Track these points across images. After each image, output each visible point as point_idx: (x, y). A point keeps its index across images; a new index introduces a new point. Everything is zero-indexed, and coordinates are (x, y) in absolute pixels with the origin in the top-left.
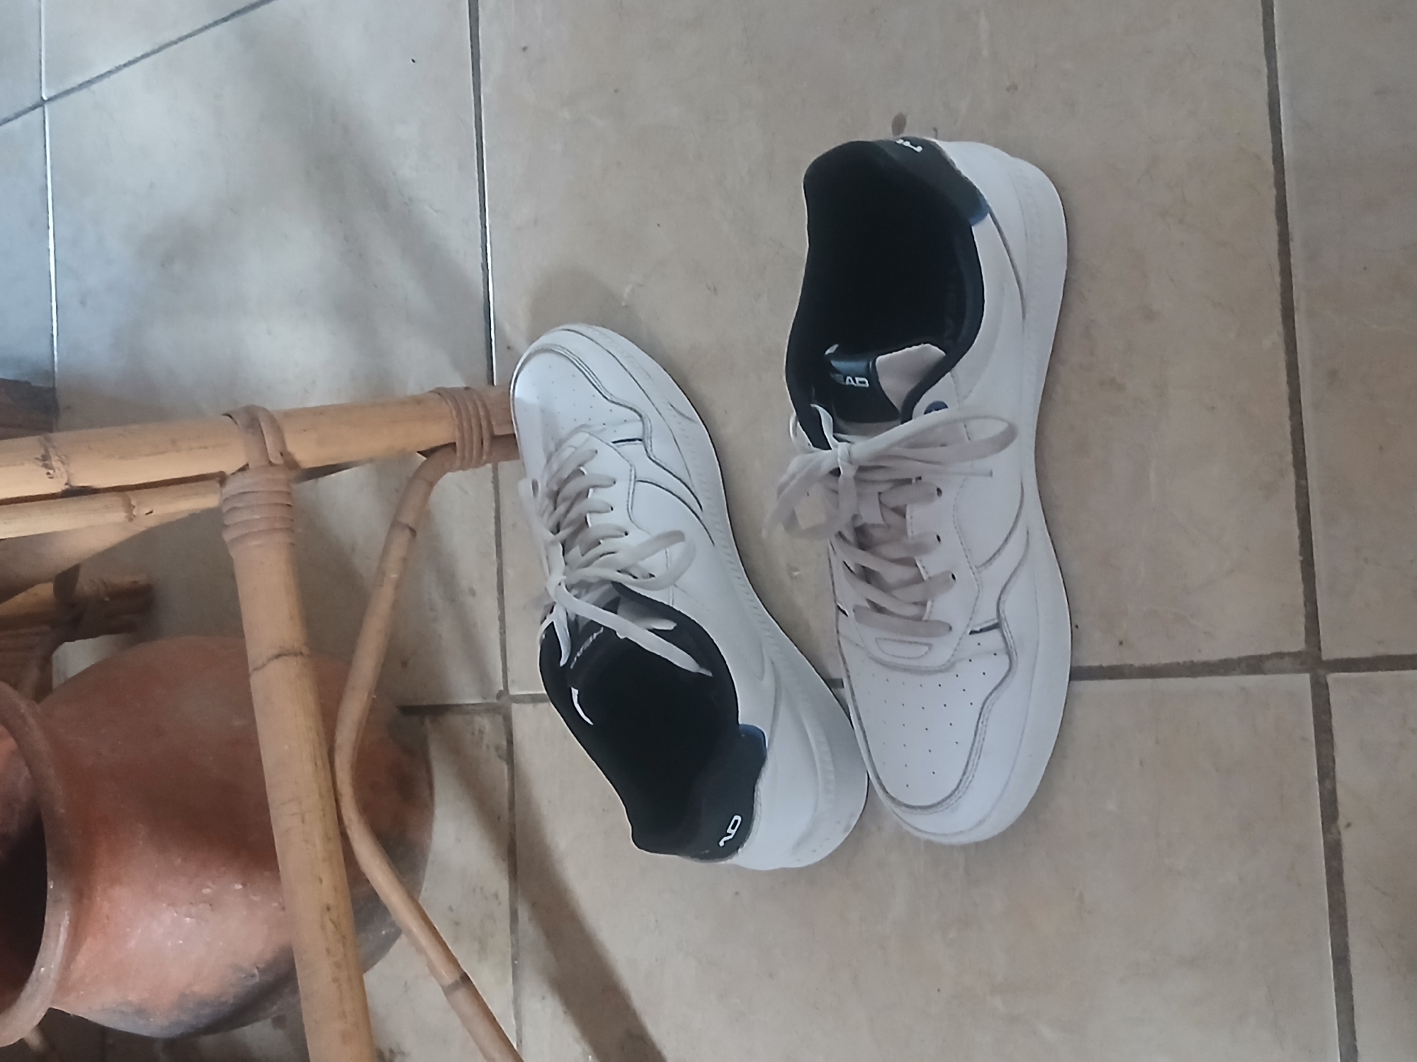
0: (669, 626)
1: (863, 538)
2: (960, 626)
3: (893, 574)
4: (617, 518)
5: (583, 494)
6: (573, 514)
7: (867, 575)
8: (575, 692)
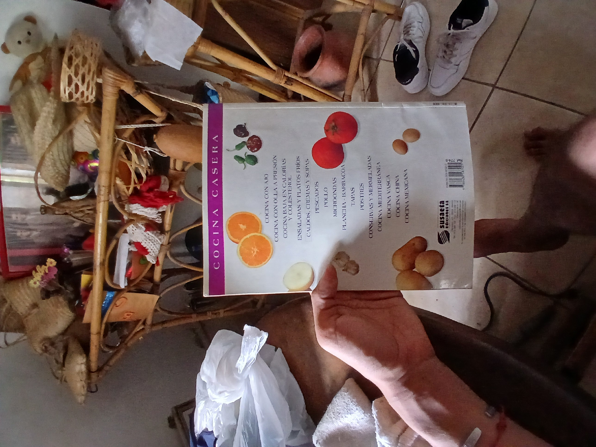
0: (415, 49)
1: (447, 46)
2: (454, 63)
3: (448, 53)
4: (414, 32)
5: (411, 27)
6: (407, 30)
7: (445, 52)
8: (397, 55)
